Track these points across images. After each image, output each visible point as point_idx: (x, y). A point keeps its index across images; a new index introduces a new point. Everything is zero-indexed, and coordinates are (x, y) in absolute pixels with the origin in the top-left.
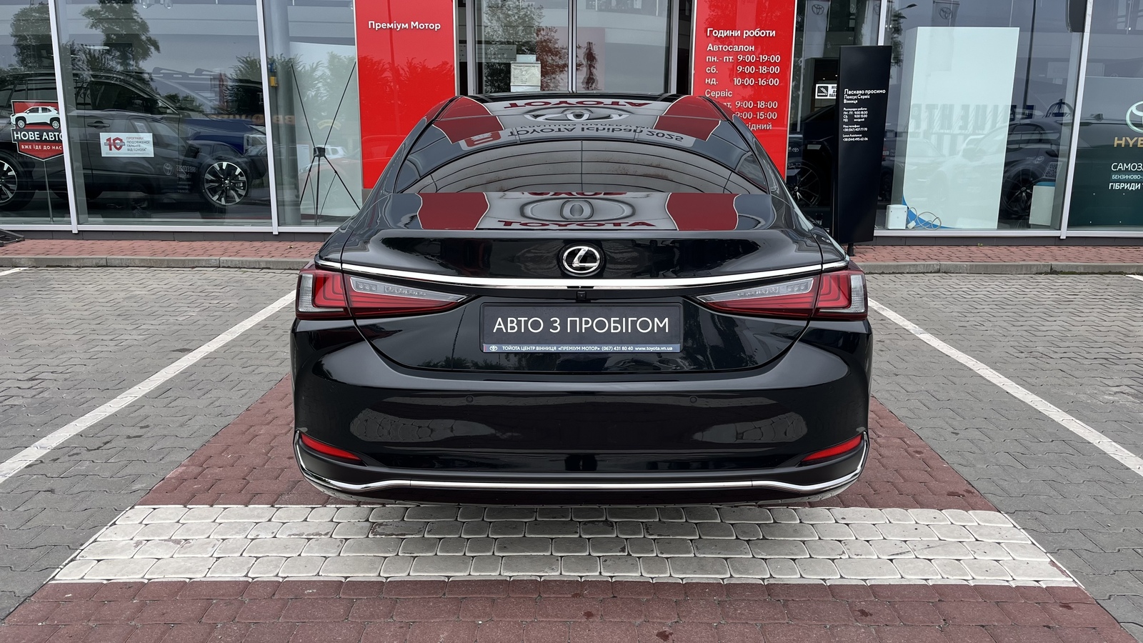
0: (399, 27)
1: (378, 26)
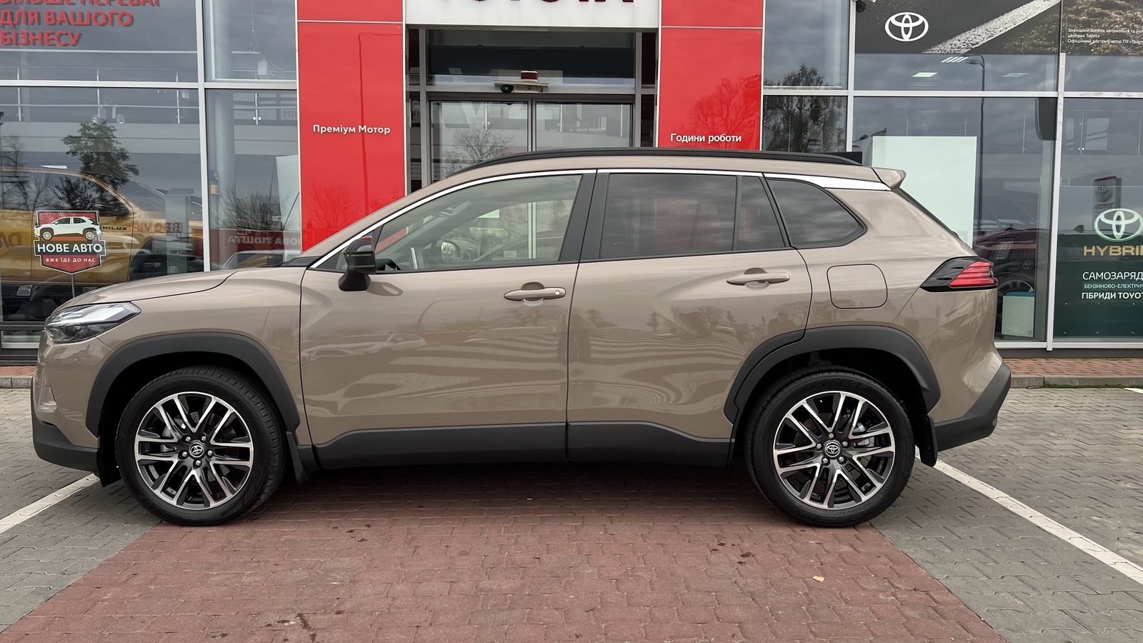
0: (346, 131)
1: (324, 129)
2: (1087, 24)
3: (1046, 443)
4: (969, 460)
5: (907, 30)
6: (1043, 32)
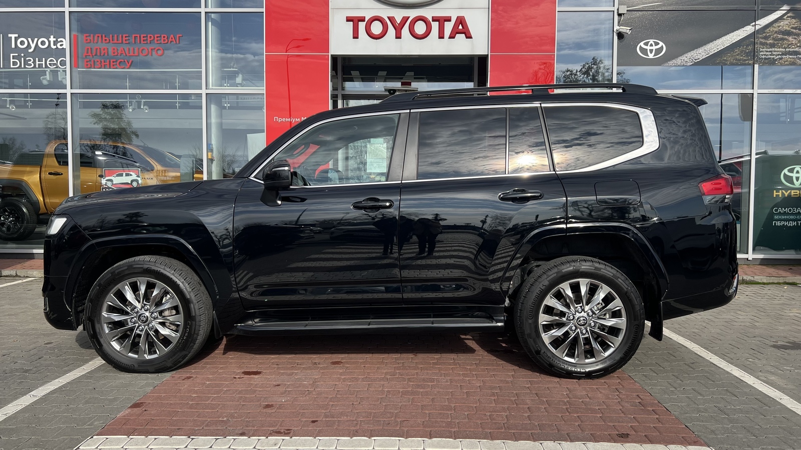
0: (294, 121)
1: (280, 120)
2: (772, 46)
3: (733, 317)
4: (681, 327)
5: (651, 51)
6: (743, 51)
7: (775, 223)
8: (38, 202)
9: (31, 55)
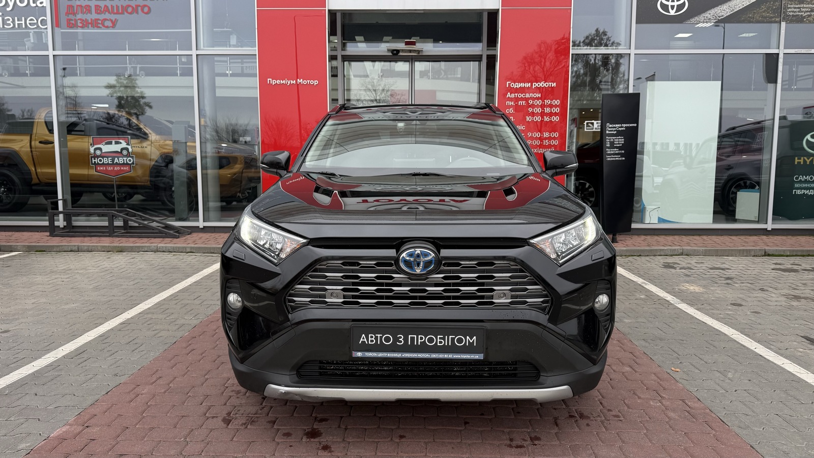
0: (289, 83)
1: (274, 82)
2: (801, 1)
5: (673, 7)
6: (770, 7)
7: (795, 192)
8: (29, 173)
9: (9, 14)
